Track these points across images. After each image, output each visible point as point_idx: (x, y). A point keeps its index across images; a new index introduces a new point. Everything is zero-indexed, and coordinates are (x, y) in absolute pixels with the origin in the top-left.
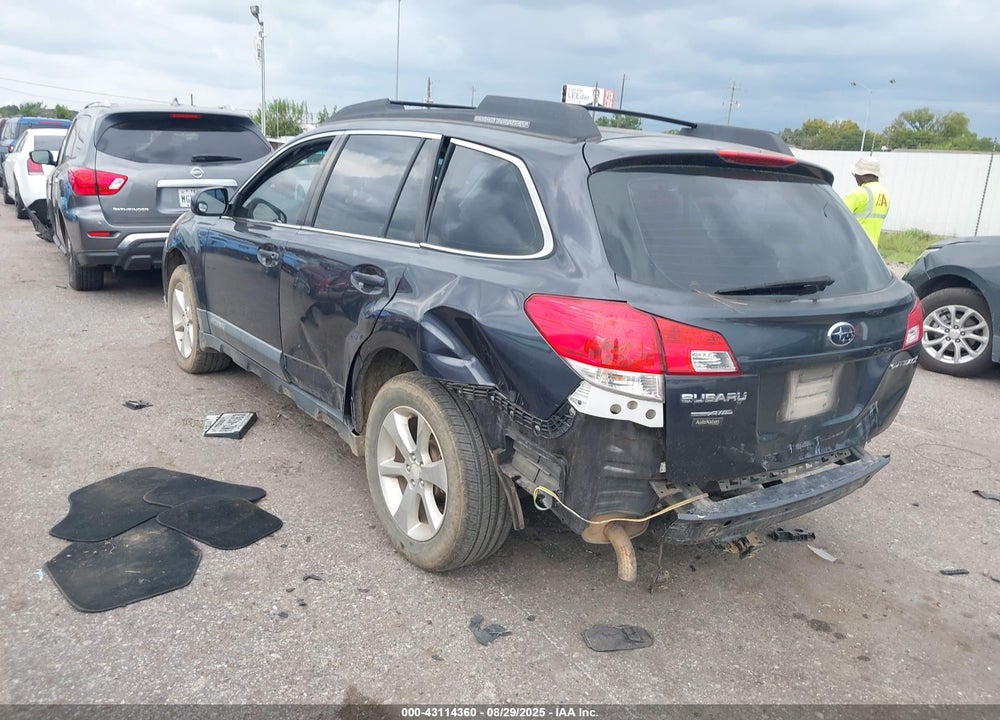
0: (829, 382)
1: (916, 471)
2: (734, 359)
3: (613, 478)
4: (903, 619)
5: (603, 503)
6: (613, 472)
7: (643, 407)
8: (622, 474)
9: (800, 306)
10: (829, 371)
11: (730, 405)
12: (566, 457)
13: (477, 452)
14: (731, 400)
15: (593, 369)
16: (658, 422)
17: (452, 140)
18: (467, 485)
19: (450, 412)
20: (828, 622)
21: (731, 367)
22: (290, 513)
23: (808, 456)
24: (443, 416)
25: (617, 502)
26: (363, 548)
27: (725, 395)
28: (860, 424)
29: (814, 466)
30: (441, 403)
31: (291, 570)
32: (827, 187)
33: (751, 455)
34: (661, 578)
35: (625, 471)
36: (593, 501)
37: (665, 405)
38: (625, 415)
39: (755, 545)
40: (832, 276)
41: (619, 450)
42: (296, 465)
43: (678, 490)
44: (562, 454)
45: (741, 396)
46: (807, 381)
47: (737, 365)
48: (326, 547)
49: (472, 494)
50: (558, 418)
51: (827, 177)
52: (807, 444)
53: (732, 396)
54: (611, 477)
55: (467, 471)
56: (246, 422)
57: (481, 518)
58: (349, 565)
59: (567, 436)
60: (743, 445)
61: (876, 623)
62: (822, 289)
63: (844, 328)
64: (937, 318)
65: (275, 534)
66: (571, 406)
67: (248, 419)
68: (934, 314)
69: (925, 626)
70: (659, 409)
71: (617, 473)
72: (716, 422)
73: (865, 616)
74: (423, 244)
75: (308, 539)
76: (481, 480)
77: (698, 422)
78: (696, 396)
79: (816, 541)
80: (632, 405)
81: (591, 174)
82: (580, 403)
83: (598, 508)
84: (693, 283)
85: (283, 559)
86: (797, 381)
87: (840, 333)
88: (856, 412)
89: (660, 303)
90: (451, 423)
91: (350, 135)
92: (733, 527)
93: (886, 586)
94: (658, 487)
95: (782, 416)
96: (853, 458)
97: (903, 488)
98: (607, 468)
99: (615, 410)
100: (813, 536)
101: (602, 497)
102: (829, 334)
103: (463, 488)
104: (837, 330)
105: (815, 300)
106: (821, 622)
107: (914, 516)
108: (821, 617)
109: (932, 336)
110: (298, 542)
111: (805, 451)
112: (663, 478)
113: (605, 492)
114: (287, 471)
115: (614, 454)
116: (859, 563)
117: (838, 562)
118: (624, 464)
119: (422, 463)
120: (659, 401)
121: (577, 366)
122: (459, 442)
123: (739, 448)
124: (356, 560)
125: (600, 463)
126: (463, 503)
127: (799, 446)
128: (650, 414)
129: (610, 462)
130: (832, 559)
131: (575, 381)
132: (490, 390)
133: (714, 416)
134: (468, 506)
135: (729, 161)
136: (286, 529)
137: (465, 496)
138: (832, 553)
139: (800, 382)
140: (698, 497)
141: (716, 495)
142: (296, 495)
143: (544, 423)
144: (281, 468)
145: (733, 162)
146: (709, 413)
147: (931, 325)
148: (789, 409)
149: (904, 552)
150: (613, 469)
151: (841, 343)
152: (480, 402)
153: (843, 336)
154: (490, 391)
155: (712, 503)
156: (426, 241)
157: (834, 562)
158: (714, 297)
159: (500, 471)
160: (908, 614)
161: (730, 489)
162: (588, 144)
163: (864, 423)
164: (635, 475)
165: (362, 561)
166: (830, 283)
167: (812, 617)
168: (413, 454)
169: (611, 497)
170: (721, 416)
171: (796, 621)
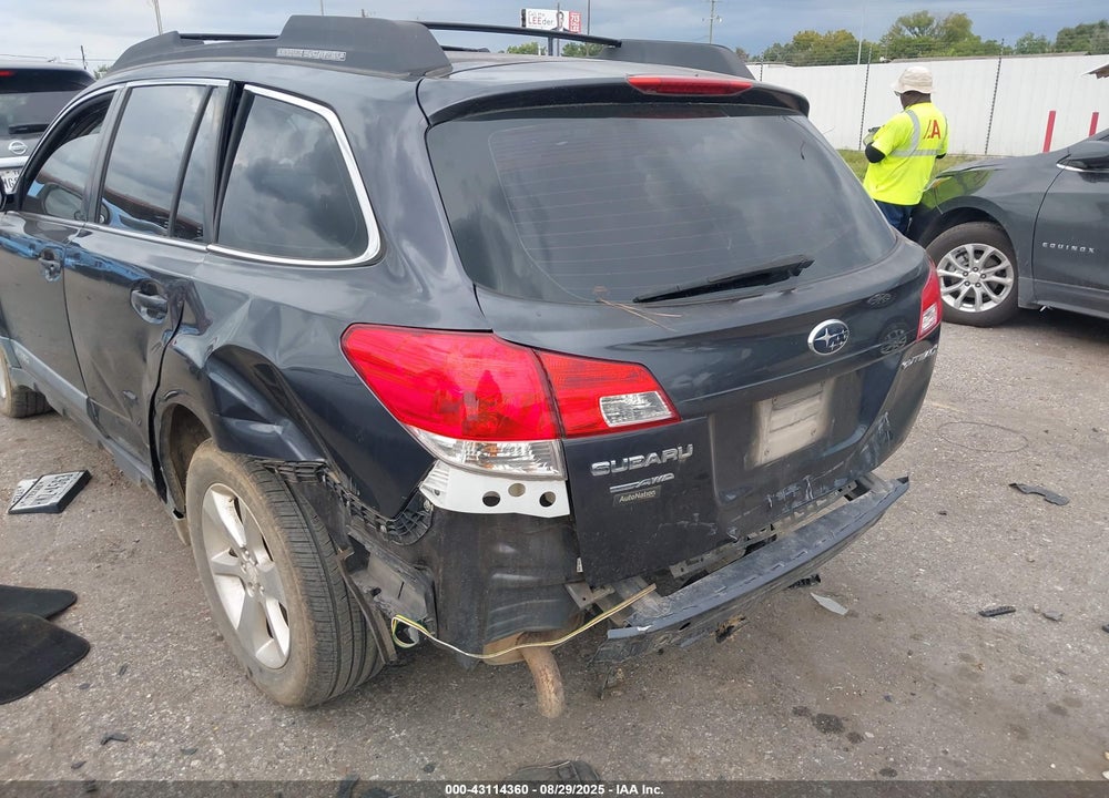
0: (817, 401)
1: (940, 464)
2: (668, 400)
3: (507, 589)
4: (936, 697)
5: (498, 624)
6: (506, 580)
7: (534, 491)
8: (520, 582)
9: (764, 305)
10: (817, 387)
11: (669, 466)
12: (432, 568)
13: (319, 552)
14: (670, 460)
15: (450, 442)
16: (561, 507)
17: (247, 87)
18: (310, 603)
19: (275, 497)
20: (840, 716)
21: (666, 413)
22: (105, 628)
23: (796, 504)
24: (264, 503)
25: (520, 618)
26: (199, 674)
27: (660, 455)
28: (866, 447)
29: (807, 513)
30: (260, 484)
31: (87, 728)
32: (800, 118)
33: (711, 525)
34: (612, 681)
35: (524, 578)
36: (483, 624)
37: (568, 483)
38: (507, 505)
39: (735, 624)
40: (808, 254)
41: (509, 550)
42: (130, 546)
43: (610, 591)
44: (425, 564)
45: (685, 451)
46: (785, 406)
47: (672, 407)
48: (147, 680)
49: (318, 614)
50: (408, 516)
51: (801, 105)
52: (793, 488)
53: (670, 454)
54: (503, 589)
55: (306, 583)
56: (71, 486)
57: (339, 644)
58: (174, 708)
59: (425, 540)
60: (696, 515)
61: (903, 708)
62: (797, 273)
63: (831, 329)
64: (953, 260)
65: (76, 668)
66: (424, 498)
67: (75, 481)
68: (950, 256)
69: (966, 704)
70: (560, 490)
71: (513, 582)
72: (651, 494)
73: (887, 698)
74: (211, 247)
75: (123, 671)
76: (330, 590)
77: (622, 499)
78: (613, 462)
79: (822, 585)
80: (517, 491)
81: (430, 126)
82: (437, 493)
83: (493, 631)
84: (599, 289)
85: (79, 710)
86: (769, 411)
87: (827, 337)
88: (859, 434)
89: (544, 327)
90: (276, 513)
91: (132, 88)
92: (693, 627)
93: (912, 646)
94: (577, 592)
95: (751, 461)
96: (861, 490)
97: (927, 490)
98: (497, 576)
99: (491, 500)
100: (818, 579)
101: (496, 615)
102: (811, 340)
103: (304, 607)
104: (822, 333)
105: (788, 292)
106: (829, 717)
107: (942, 531)
108: (831, 711)
109: (949, 281)
110: (107, 677)
111: (791, 498)
112: (581, 579)
113: (500, 609)
114: (116, 557)
115: (505, 556)
116: (877, 612)
117: (851, 614)
118: (522, 569)
119: (257, 562)
120: (558, 479)
121: (425, 438)
122: (290, 541)
123: (693, 520)
124: (187, 698)
125: (484, 571)
126: (308, 627)
127: (781, 495)
128: (546, 501)
129: (501, 567)
130: (842, 611)
131: (425, 461)
132: (319, 468)
133: (647, 486)
134: (316, 632)
135: (648, 92)
136: (94, 656)
137: (308, 618)
138: (842, 601)
139: (775, 409)
140: (639, 595)
141: (665, 586)
142: (120, 596)
143: (391, 523)
144: (106, 554)
145: (654, 93)
146: (639, 484)
147: (947, 269)
148: (762, 448)
149: (934, 588)
150: (506, 576)
151: (830, 350)
152: (309, 486)
153: (831, 340)
154: (319, 471)
155: (661, 600)
156: (216, 241)
157: (846, 615)
158: (631, 308)
159: (351, 583)
160: (943, 688)
161: (686, 571)
162: (426, 81)
163: (871, 446)
164: (540, 582)
165: (197, 698)
166: (808, 264)
167: (817, 710)
168: (244, 549)
169: (511, 613)
170: (656, 484)
171: (797, 721)
